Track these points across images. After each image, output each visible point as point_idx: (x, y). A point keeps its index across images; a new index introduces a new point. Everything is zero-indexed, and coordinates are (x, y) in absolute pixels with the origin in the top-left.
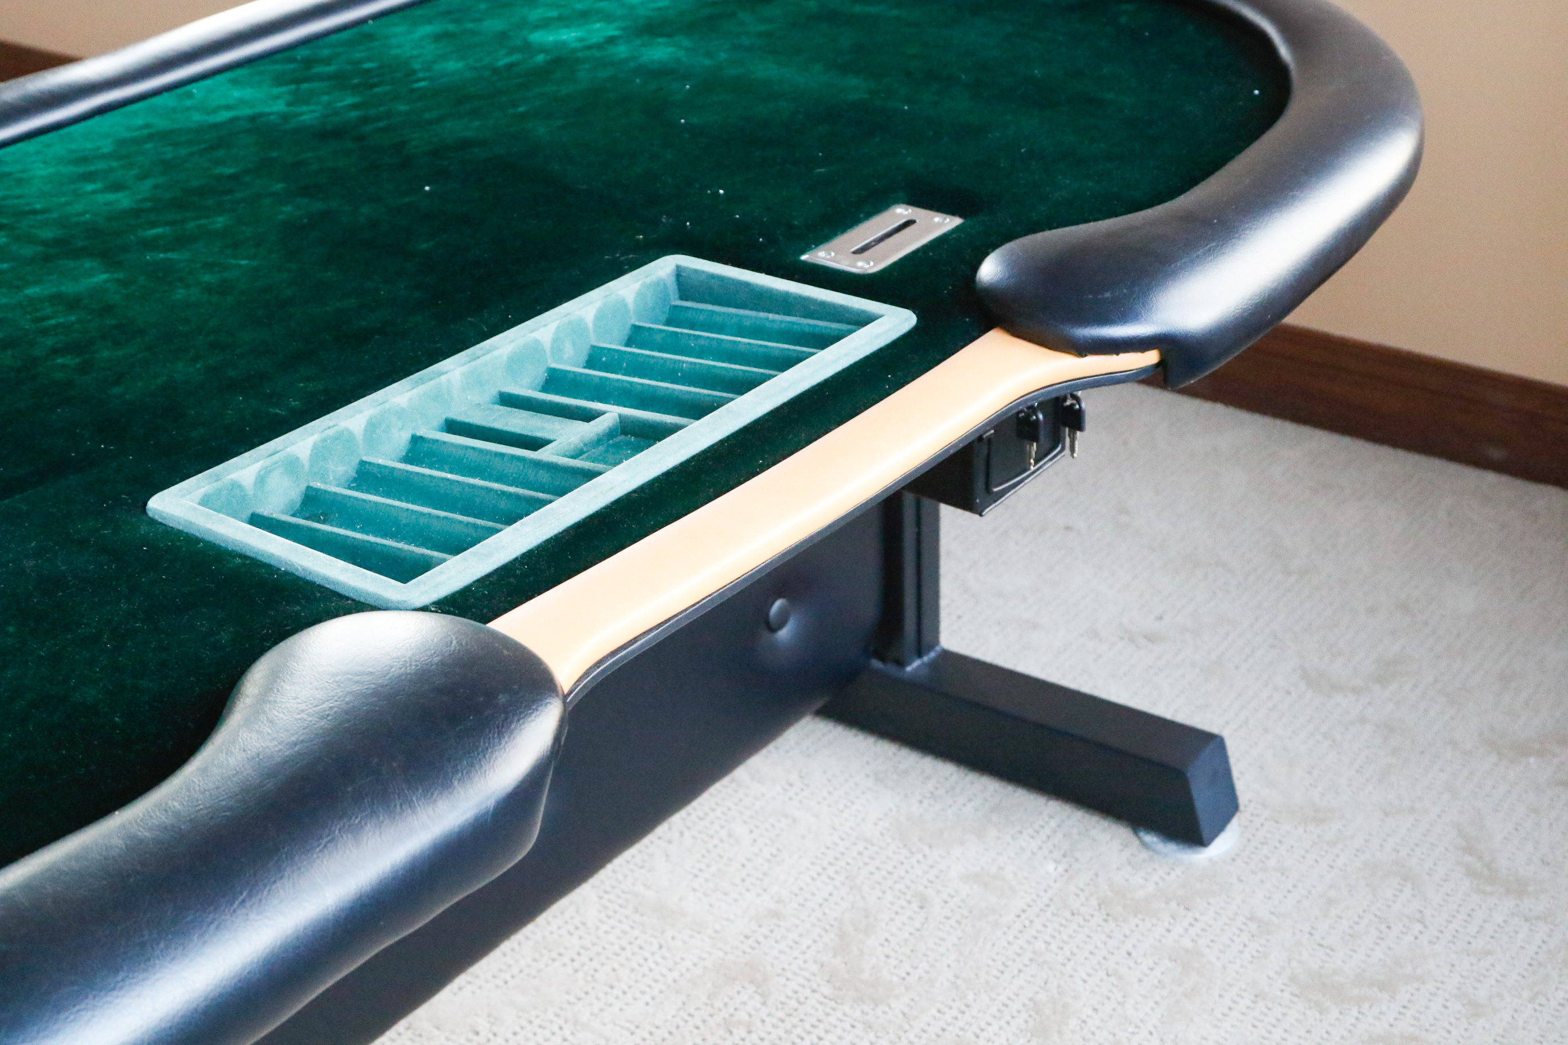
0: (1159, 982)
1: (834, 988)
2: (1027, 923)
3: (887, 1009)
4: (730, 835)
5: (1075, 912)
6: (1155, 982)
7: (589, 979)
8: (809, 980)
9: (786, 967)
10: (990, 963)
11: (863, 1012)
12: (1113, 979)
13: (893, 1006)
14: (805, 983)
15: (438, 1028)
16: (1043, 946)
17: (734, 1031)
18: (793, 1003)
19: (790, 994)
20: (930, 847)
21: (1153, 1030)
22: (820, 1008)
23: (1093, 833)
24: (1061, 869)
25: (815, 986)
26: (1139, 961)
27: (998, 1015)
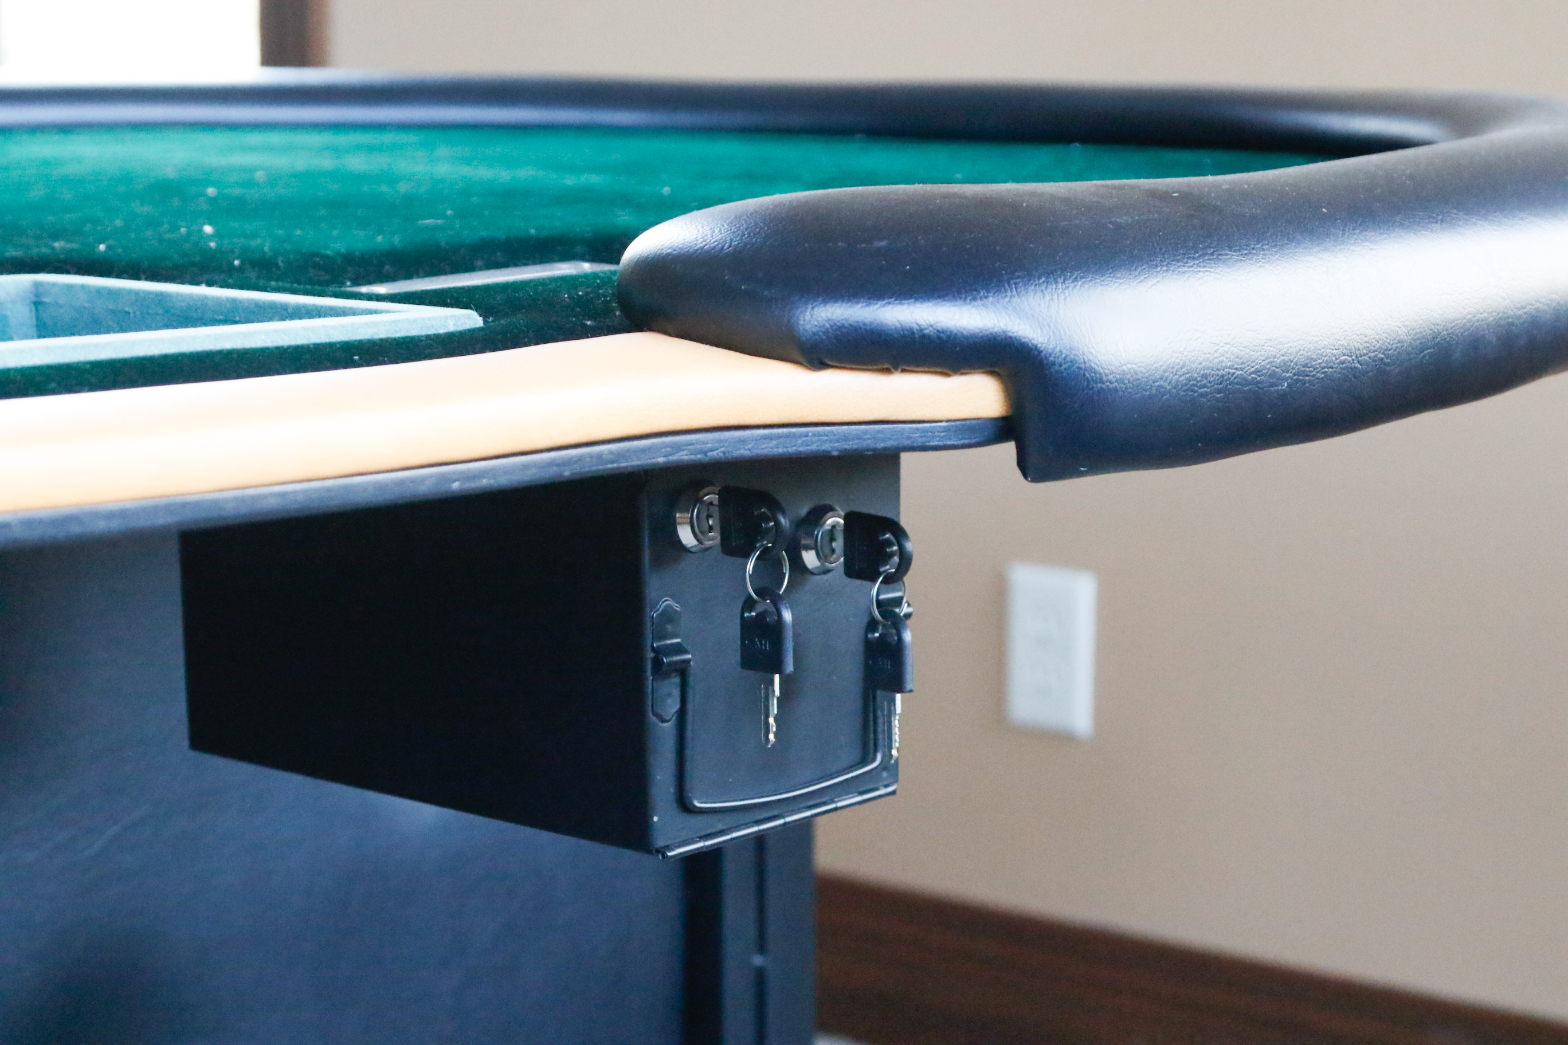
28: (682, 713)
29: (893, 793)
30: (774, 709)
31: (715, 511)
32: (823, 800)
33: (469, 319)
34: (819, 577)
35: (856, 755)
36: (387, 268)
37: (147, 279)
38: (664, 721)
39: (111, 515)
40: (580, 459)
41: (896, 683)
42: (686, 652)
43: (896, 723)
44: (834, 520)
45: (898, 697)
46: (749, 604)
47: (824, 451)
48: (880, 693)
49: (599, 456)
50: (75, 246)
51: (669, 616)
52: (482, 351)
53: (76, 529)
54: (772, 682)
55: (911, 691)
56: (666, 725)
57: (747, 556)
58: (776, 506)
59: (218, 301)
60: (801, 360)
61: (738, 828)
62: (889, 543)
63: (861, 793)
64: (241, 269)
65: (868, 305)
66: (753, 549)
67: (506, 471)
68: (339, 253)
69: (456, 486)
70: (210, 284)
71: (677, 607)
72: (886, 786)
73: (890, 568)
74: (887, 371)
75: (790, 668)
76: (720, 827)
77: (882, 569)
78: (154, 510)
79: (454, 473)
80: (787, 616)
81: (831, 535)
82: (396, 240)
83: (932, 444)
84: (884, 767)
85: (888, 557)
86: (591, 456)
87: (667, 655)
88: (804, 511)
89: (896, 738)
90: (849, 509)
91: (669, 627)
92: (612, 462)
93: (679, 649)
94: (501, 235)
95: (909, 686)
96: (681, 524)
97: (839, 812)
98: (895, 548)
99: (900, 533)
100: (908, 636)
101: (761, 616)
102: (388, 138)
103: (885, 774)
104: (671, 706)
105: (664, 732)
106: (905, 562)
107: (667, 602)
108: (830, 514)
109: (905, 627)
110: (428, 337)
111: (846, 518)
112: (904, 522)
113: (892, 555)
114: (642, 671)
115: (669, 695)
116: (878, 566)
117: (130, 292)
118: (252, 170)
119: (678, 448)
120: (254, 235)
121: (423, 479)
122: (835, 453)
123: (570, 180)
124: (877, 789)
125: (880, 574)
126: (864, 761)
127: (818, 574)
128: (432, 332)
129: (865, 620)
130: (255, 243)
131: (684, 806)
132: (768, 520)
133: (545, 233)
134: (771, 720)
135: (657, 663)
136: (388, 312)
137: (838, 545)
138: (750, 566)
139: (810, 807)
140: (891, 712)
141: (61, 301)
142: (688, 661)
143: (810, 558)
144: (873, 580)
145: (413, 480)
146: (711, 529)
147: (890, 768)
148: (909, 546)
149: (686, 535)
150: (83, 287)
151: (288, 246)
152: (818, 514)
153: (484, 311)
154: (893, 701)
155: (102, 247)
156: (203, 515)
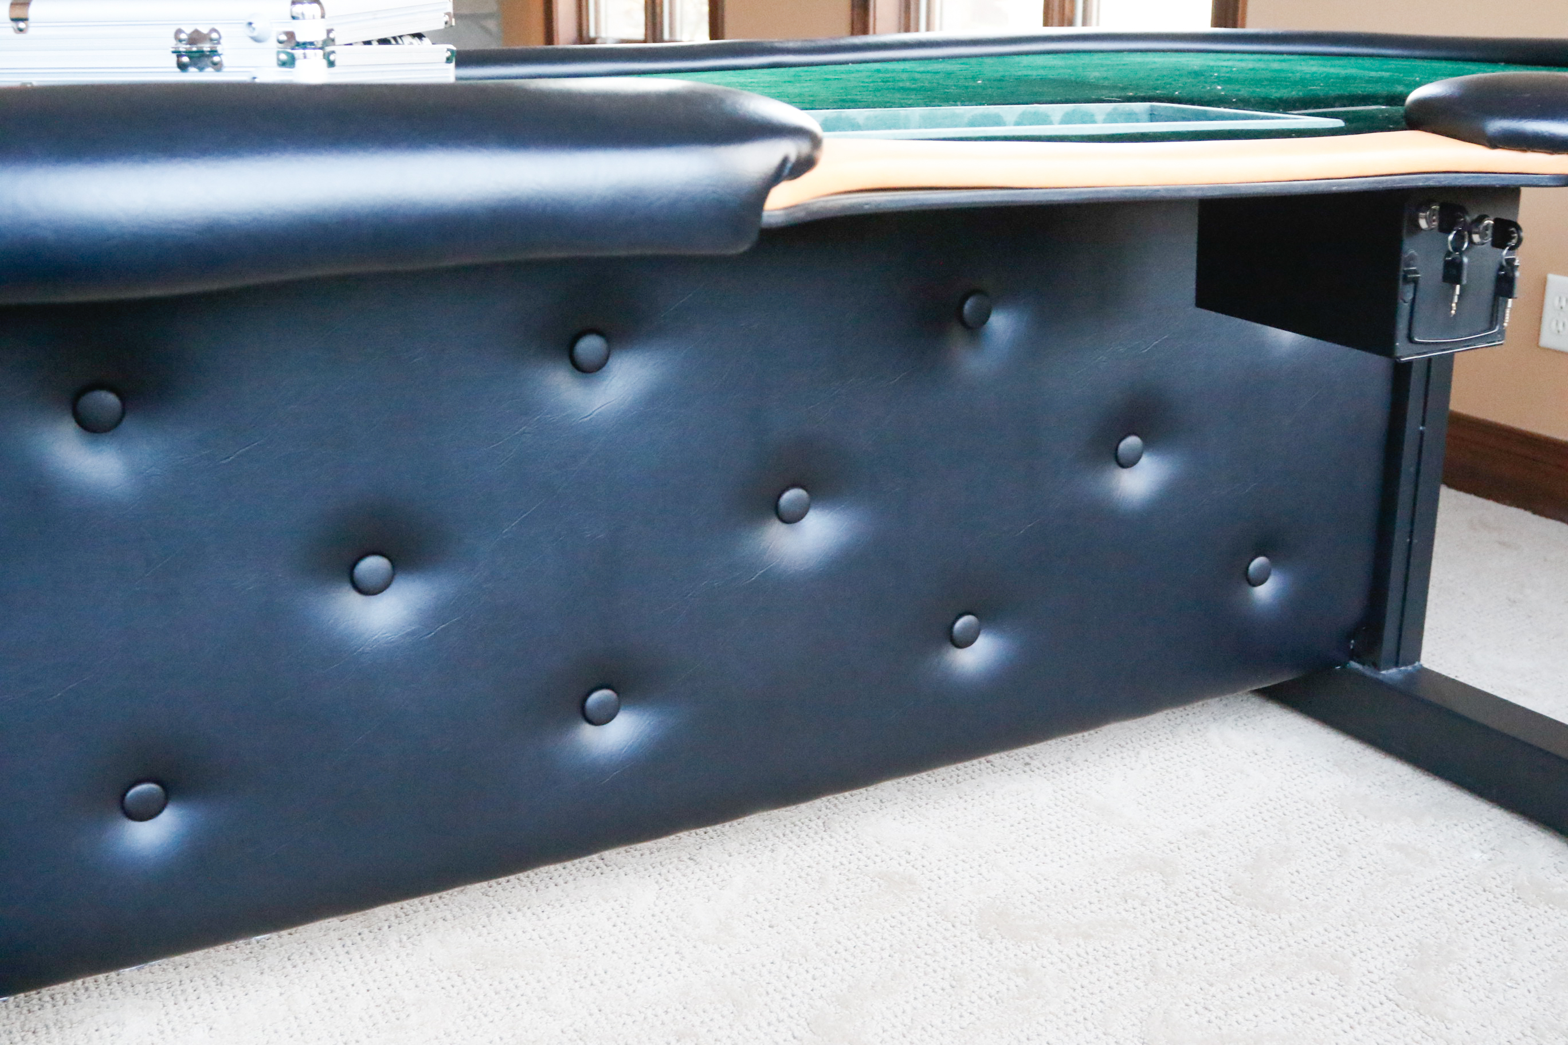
0: (1553, 956)
1: (1234, 893)
2: (1436, 887)
3: (1276, 917)
4: (1187, 775)
5: (1487, 889)
6: (1549, 955)
7: (1020, 840)
8: (1212, 882)
9: (1197, 869)
10: (1389, 907)
11: (1253, 914)
12: (1506, 944)
13: (1283, 916)
14: (1209, 883)
15: (878, 843)
16: (1446, 906)
17: (1129, 901)
18: (1192, 895)
19: (1191, 888)
20: (1365, 817)
21: (1532, 989)
22: (1215, 903)
23: (1528, 839)
24: (1485, 857)
25: (1217, 888)
26: (1537, 937)
27: (1382, 945)
28: (1414, 300)
29: (1502, 344)
30: (1456, 299)
31: (1436, 213)
32: (1470, 344)
33: (1339, 123)
34: (1479, 246)
35: (1487, 326)
36: (1297, 104)
37: (1198, 105)
38: (1405, 302)
39: (1198, 189)
40: (1387, 181)
41: (1510, 294)
42: (1418, 274)
43: (1508, 311)
44: (1489, 222)
45: (1510, 301)
46: (1449, 254)
47: (1493, 185)
48: (1501, 298)
49: (1394, 181)
50: (1165, 92)
51: (1412, 258)
52: (1346, 134)
53: (1184, 194)
54: (1454, 289)
55: (1516, 298)
56: (1406, 304)
57: (1449, 233)
58: (1464, 211)
59: (1229, 113)
60: (1487, 144)
61: (1433, 352)
62: (1513, 232)
63: (1488, 343)
64: (1236, 102)
65: (1519, 122)
66: (1453, 230)
67: (1355, 184)
68: (1276, 97)
69: (1334, 188)
70: (1225, 108)
71: (1416, 254)
72: (1499, 341)
73: (1513, 242)
74: (1525, 151)
75: (1464, 282)
76: (1425, 351)
77: (1509, 243)
78: (1215, 189)
79: (1334, 183)
80: (1465, 260)
81: (1486, 228)
82: (1301, 94)
83: (1542, 184)
84: (1499, 332)
85: (1511, 238)
86: (1391, 180)
87: (1410, 274)
88: (1475, 216)
89: (1507, 318)
90: (1496, 217)
91: (1412, 262)
92: (1399, 184)
93: (1415, 272)
94: (1346, 93)
95: (1515, 296)
96: (1421, 218)
97: (1478, 350)
98: (1516, 235)
99: (1518, 228)
100: (1517, 274)
101: (1454, 259)
102: (1285, 57)
103: (1499, 336)
104: (1409, 297)
105: (1404, 308)
106: (1520, 241)
107: (1412, 251)
108: (1486, 219)
109: (1517, 270)
110: (1323, 129)
111: (1496, 220)
112: (1520, 222)
113: (1514, 238)
114: (1397, 280)
115: (1408, 292)
116: (1507, 242)
117: (1191, 109)
118: (1231, 67)
119: (1428, 179)
120: (1239, 90)
121: (1321, 185)
122: (1497, 186)
123: (1373, 74)
124: (1494, 342)
125: (1507, 246)
126: (1490, 329)
127: (1479, 245)
128: (1323, 127)
129: (1498, 266)
130: (1240, 93)
131: (1410, 339)
132: (1461, 218)
133: (1365, 93)
134: (1454, 305)
135: (1405, 278)
136: (1303, 119)
137: (1489, 232)
138: (1451, 237)
139: (1465, 347)
140: (1506, 307)
141: (1162, 113)
142: (1419, 277)
143: (1476, 238)
144: (1504, 248)
145: (1317, 185)
146: (1434, 221)
147: (1502, 332)
148: (1522, 234)
149: (1423, 223)
150: (1172, 107)
151: (1254, 95)
152: (1482, 218)
153: (1346, 121)
154: (1506, 302)
155: (1177, 93)
156: (1234, 192)
